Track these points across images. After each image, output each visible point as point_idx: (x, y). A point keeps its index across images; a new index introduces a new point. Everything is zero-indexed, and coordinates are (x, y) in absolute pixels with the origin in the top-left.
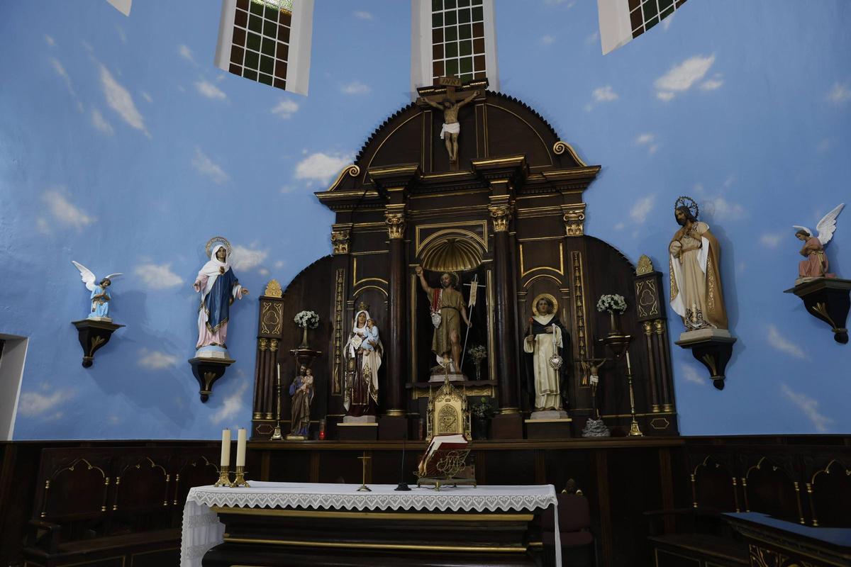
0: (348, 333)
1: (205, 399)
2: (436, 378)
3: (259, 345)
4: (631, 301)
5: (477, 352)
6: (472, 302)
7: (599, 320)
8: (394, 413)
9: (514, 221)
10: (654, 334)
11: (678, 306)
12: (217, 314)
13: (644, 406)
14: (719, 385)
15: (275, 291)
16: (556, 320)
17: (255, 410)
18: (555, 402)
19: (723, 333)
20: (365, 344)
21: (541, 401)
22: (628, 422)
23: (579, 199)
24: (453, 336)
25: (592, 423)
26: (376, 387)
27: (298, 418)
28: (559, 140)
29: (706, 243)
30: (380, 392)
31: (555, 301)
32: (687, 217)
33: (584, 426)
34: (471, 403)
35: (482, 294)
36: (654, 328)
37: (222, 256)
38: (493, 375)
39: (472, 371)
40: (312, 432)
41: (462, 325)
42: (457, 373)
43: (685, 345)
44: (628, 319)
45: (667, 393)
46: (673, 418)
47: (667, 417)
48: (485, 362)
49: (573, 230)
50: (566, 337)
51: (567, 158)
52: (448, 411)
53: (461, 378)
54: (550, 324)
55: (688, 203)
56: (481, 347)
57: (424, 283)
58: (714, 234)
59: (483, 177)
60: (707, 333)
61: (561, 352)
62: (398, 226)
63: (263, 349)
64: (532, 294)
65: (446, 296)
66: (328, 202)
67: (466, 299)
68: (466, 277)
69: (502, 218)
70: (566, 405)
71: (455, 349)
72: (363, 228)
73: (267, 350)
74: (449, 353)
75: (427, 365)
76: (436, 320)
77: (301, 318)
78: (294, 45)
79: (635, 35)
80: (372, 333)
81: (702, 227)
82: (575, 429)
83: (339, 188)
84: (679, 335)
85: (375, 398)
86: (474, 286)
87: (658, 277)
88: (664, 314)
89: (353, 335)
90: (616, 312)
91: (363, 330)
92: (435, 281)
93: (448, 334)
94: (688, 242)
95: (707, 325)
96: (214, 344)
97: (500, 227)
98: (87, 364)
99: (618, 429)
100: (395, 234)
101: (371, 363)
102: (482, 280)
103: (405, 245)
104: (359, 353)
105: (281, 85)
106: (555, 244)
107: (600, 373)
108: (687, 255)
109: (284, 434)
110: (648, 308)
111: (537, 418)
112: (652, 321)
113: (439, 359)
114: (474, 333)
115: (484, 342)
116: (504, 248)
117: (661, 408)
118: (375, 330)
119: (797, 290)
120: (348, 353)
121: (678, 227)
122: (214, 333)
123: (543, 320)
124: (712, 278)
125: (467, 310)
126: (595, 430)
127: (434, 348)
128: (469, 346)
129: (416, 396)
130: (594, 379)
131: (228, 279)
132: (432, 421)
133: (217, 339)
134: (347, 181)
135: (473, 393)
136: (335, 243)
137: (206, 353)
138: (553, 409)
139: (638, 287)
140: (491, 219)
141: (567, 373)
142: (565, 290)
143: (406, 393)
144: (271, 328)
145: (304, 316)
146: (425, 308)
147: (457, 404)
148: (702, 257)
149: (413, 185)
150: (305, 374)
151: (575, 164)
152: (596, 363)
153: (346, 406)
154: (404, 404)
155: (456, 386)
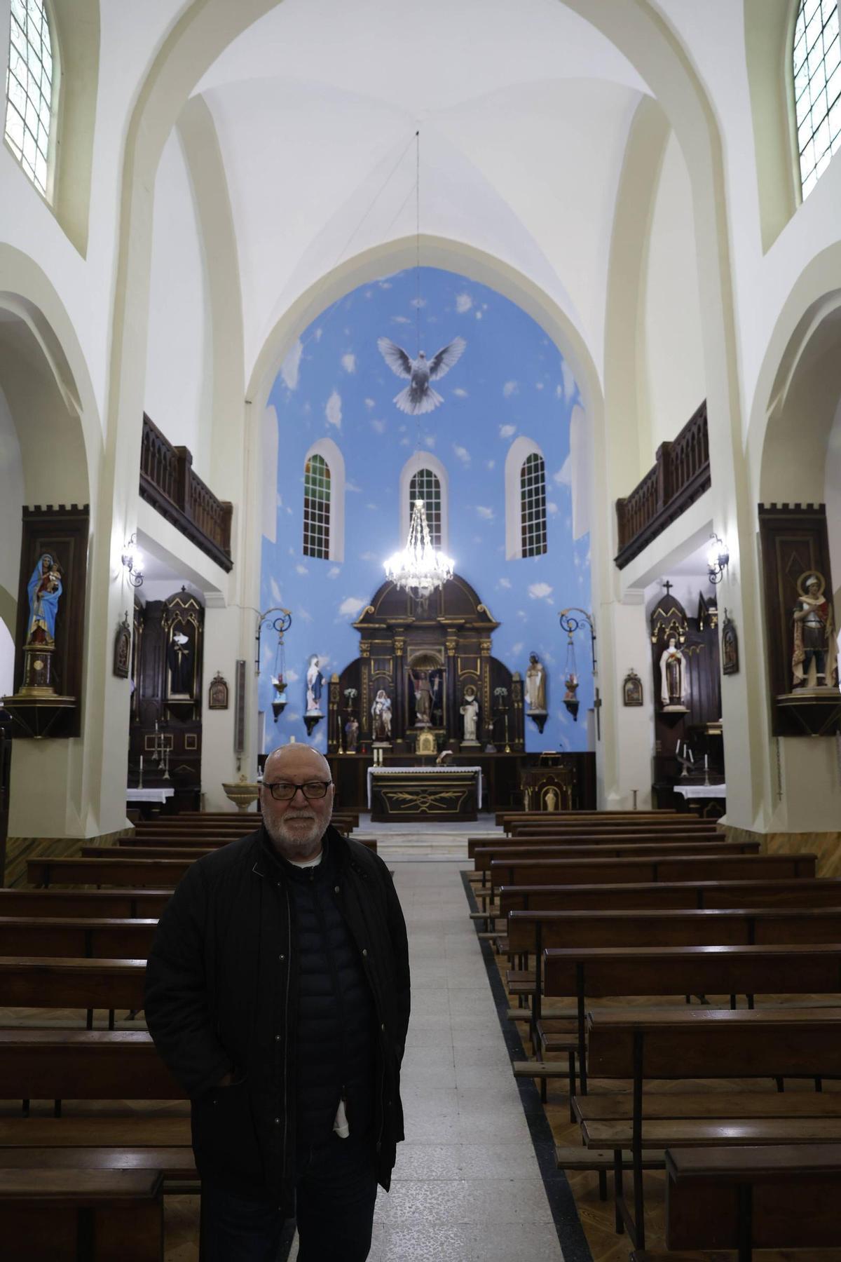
0: (371, 701)
1: (309, 734)
2: (419, 725)
3: (329, 706)
4: (509, 691)
5: (438, 712)
6: (436, 688)
7: (494, 699)
8: (399, 741)
9: (456, 648)
10: (518, 708)
11: (528, 699)
12: (318, 694)
13: (511, 739)
14: (541, 732)
15: (335, 680)
16: (475, 699)
17: (329, 739)
18: (474, 737)
19: (543, 712)
20: (385, 708)
21: (467, 736)
22: (505, 746)
23: (489, 637)
24: (427, 705)
25: (489, 746)
26: (390, 728)
27: (351, 743)
28: (480, 603)
29: (540, 674)
30: (392, 731)
31: (474, 688)
32: (535, 660)
33: (486, 746)
34: (437, 737)
35: (441, 684)
36: (518, 705)
37: (317, 665)
38: (445, 723)
39: (435, 722)
40: (358, 750)
41: (431, 699)
42: (427, 722)
43: (529, 715)
44: (508, 700)
45: (522, 734)
46: (523, 745)
47: (521, 744)
48: (441, 718)
49: (484, 653)
50: (480, 707)
51: (484, 616)
52: (426, 741)
53: (429, 725)
54: (472, 701)
55: (535, 655)
56: (440, 710)
57: (412, 677)
58: (544, 670)
59: (443, 628)
60: (537, 712)
61: (477, 714)
62: (401, 649)
63: (331, 708)
64: (464, 683)
65: (422, 684)
66: (358, 629)
67: (433, 685)
68: (432, 676)
69: (452, 649)
70: (478, 738)
71: (428, 711)
72: (378, 643)
73: (333, 710)
74: (424, 713)
75: (413, 719)
76: (418, 695)
77: (350, 693)
78: (332, 526)
79: (524, 555)
80: (388, 702)
81: (539, 666)
82: (482, 749)
83: (362, 621)
84: (528, 712)
85: (389, 734)
86: (437, 681)
87: (522, 683)
88: (523, 700)
89: (377, 703)
90: (503, 697)
91: (382, 700)
92: (417, 677)
93: (424, 704)
94: (533, 672)
95: (537, 708)
96: (316, 709)
97: (451, 653)
98: (276, 721)
99: (500, 749)
100: (399, 653)
101: (387, 716)
102: (441, 677)
103: (403, 658)
104: (381, 710)
105: (327, 557)
106: (476, 659)
107: (494, 724)
108: (533, 678)
109: (345, 750)
110: (516, 697)
111: (465, 744)
112: (518, 702)
113: (419, 715)
114: (436, 703)
115: (441, 708)
116: (452, 661)
117: (519, 740)
118: (389, 701)
119: (565, 702)
120: (375, 712)
121: (531, 664)
122: (316, 703)
123: (470, 699)
124: (541, 689)
125: (433, 692)
126: (490, 749)
127: (417, 709)
128: (434, 710)
129: (408, 732)
130: (491, 727)
131: (320, 677)
132: (419, 744)
133: (318, 706)
134: (367, 618)
135: (437, 732)
136: (362, 651)
137: (313, 713)
138: (472, 740)
139: (513, 685)
140: (447, 649)
141: (479, 723)
142: (480, 683)
143: (404, 731)
144: (335, 698)
145: (351, 692)
146: (412, 689)
147: (430, 737)
148: (538, 679)
149: (408, 627)
150: (353, 721)
151: (489, 621)
152: (492, 720)
153: (374, 737)
154: (403, 737)
155: (430, 728)
